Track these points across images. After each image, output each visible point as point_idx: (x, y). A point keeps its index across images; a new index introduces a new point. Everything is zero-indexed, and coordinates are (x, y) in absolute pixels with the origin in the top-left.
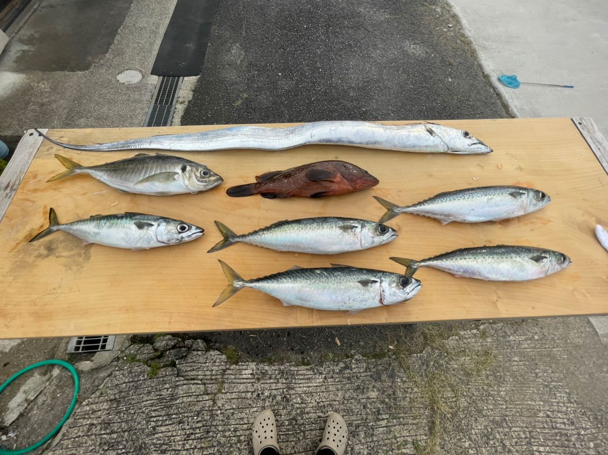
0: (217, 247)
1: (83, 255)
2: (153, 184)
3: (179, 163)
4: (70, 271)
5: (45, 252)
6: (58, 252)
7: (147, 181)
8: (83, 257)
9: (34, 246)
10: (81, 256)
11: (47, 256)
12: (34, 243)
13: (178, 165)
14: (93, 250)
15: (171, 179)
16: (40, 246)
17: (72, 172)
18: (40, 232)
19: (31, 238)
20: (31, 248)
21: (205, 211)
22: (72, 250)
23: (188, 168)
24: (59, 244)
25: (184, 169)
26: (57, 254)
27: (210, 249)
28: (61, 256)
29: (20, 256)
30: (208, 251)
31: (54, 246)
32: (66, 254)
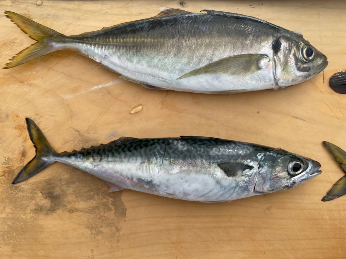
0: (336, 191)
1: (113, 208)
2: (217, 78)
3: (268, 35)
4: (99, 237)
5: (46, 203)
6: (70, 203)
7: (206, 72)
8: (113, 211)
9: (22, 191)
10: (110, 209)
11: (52, 210)
12: (23, 185)
13: (266, 39)
14: (125, 198)
15: (253, 68)
16: (33, 191)
17: (46, 46)
18: (25, 164)
19: (14, 177)
20: (20, 194)
21: (300, 123)
22: (91, 198)
23: (284, 45)
24: (65, 188)
25: (276, 48)
26: (69, 206)
27: (324, 194)
28: (76, 210)
29: (8, 210)
30: (322, 198)
31: (57, 191)
32: (82, 205)
